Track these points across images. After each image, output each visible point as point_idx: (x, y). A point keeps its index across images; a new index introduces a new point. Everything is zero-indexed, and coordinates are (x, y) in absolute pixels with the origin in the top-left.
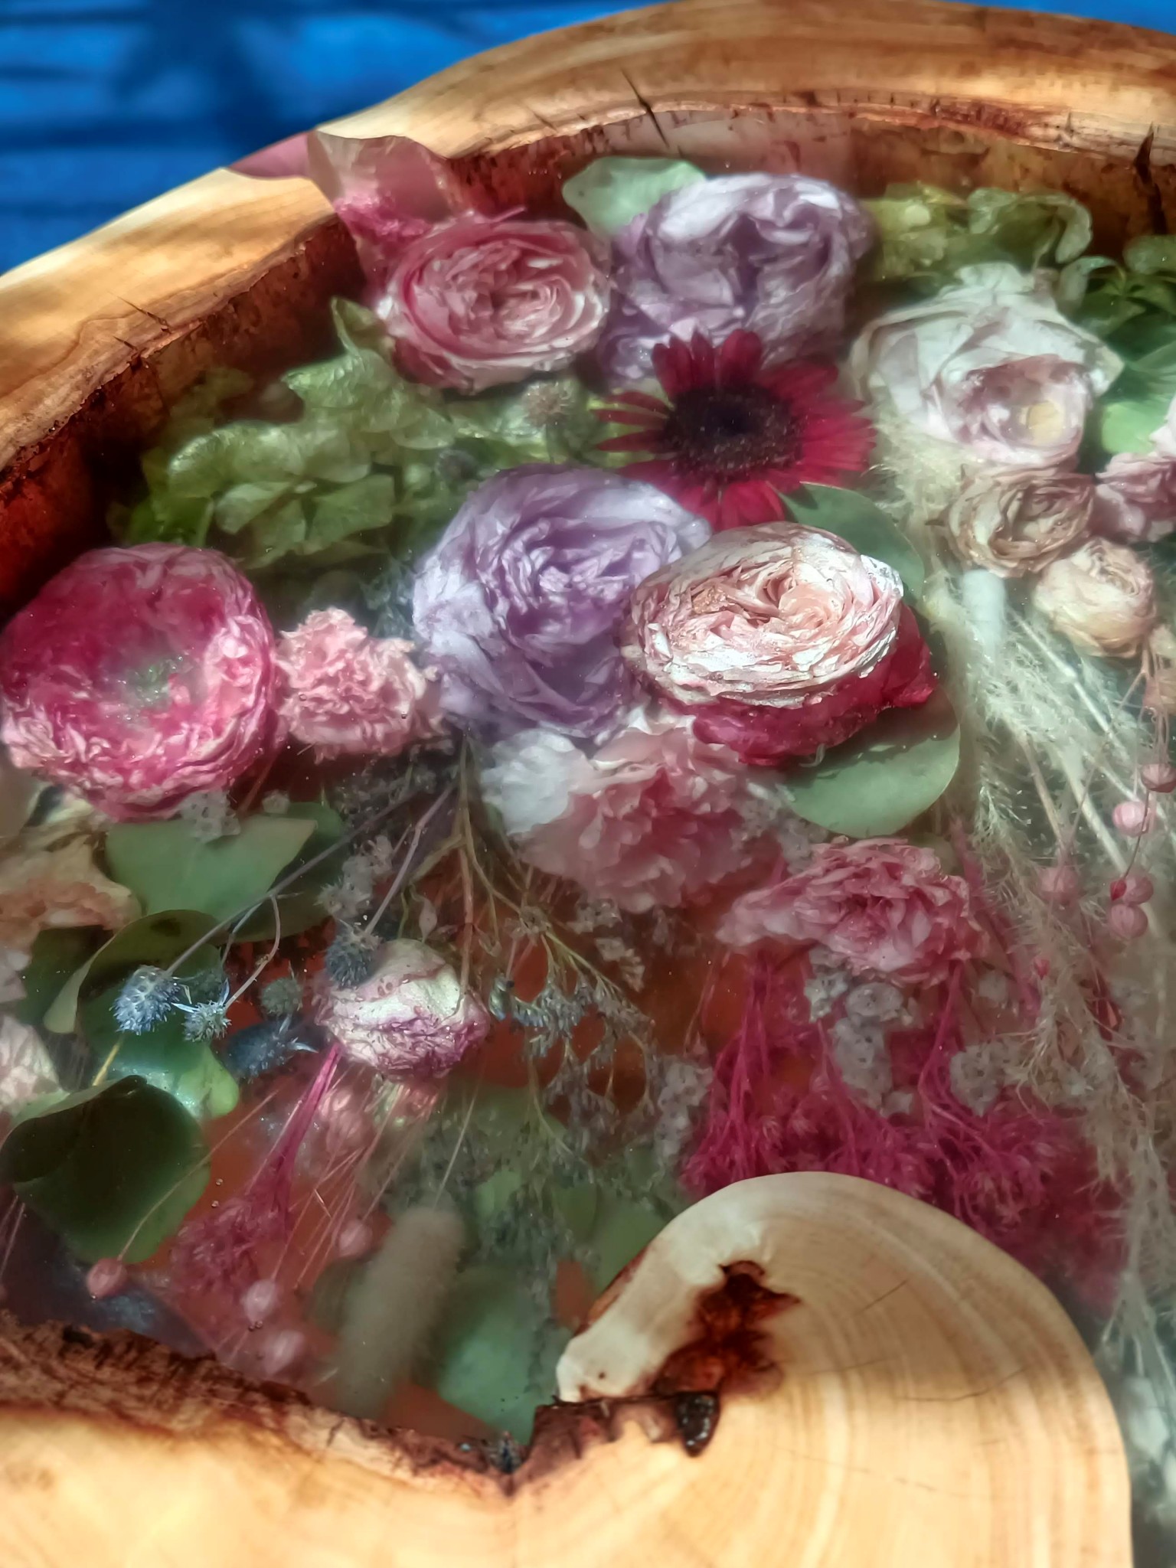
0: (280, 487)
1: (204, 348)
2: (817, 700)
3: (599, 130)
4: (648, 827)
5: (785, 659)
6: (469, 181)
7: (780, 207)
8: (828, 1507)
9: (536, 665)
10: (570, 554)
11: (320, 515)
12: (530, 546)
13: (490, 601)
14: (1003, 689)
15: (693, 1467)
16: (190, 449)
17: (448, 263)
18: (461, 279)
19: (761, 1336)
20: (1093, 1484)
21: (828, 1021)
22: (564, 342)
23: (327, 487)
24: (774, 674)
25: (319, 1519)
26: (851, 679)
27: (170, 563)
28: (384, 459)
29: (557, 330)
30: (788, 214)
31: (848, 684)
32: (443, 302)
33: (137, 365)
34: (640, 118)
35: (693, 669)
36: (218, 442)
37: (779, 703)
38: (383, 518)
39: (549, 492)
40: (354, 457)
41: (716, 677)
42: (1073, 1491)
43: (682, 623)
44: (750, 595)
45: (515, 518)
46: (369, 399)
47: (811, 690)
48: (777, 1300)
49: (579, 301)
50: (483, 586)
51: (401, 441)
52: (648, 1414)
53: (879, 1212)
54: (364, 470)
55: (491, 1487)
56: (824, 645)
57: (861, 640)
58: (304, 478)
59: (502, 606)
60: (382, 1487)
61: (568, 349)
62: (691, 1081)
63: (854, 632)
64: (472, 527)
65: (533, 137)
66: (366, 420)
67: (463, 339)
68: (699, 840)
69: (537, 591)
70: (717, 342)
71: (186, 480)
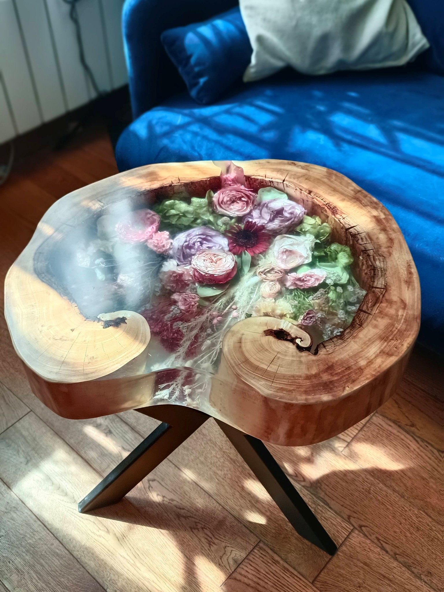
0: (178, 213)
1: (183, 188)
2: (207, 275)
3: (273, 182)
4: (175, 279)
6: (246, 180)
7: (290, 209)
9: (183, 253)
10: (205, 242)
11: (180, 219)
12: (199, 238)
13: (186, 242)
16: (170, 201)
18: (229, 196)
22: (237, 213)
23: (184, 216)
24: (203, 269)
26: (213, 275)
27: (154, 215)
28: (196, 216)
29: (238, 211)
31: (212, 275)
32: (223, 198)
33: (170, 186)
34: (281, 182)
36: (175, 202)
38: (188, 224)
39: (210, 232)
40: (192, 214)
42: (133, 352)
46: (200, 207)
47: (207, 274)
48: (125, 322)
49: (245, 208)
50: (187, 239)
51: (201, 215)
54: (192, 216)
56: (214, 269)
58: (182, 213)
61: (237, 215)
64: (195, 231)
65: (261, 178)
66: (198, 210)
70: (259, 225)
71: (166, 206)
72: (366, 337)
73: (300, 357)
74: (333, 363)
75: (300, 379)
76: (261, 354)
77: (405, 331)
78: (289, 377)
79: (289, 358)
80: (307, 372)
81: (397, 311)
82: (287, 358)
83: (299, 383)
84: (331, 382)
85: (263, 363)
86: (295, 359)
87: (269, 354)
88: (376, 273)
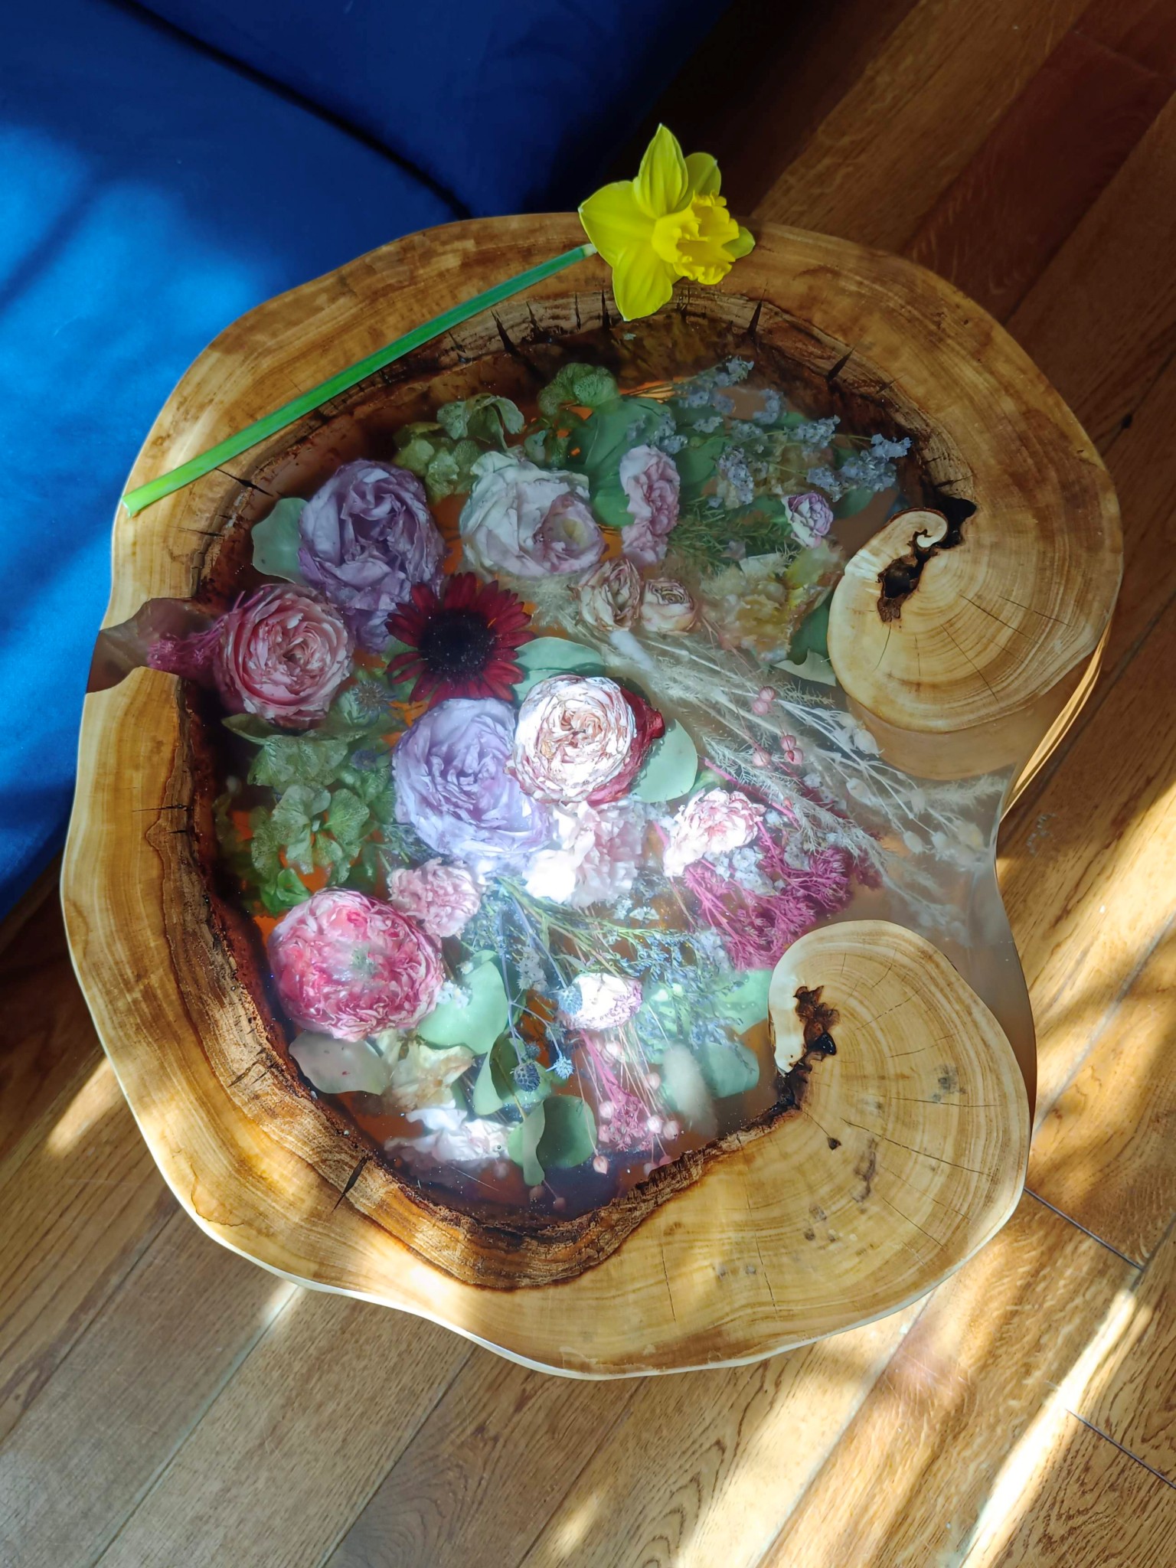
2: (628, 760)
3: (240, 518)
5: (604, 754)
6: (209, 600)
7: (363, 496)
8: (879, 1035)
10: (459, 764)
11: (335, 832)
13: (459, 817)
14: (672, 684)
15: (837, 1057)
17: (254, 659)
18: (270, 663)
19: (823, 1005)
20: (938, 966)
21: (732, 876)
22: (342, 654)
25: (759, 1162)
28: (329, 781)
29: (333, 652)
30: (370, 497)
32: (276, 683)
33: (197, 837)
34: (252, 494)
35: (575, 785)
37: (616, 773)
38: (365, 812)
39: (421, 742)
40: (318, 793)
41: (586, 783)
42: (934, 972)
43: (550, 769)
44: (559, 732)
45: (424, 768)
46: (297, 761)
47: (623, 759)
48: (817, 992)
49: (327, 626)
50: (448, 812)
51: (327, 768)
52: (813, 1054)
53: (821, 939)
54: (327, 794)
55: (793, 1112)
56: (612, 736)
57: (623, 722)
59: (464, 814)
60: (766, 1139)
61: (347, 657)
62: (712, 938)
63: (617, 720)
64: (413, 788)
65: (216, 550)
66: (306, 772)
67: (302, 694)
68: (624, 843)
69: (467, 794)
70: (406, 597)
72: (925, 381)
73: (979, 544)
74: (1005, 471)
75: (1049, 555)
76: (964, 637)
77: (912, 291)
78: (1043, 579)
79: (982, 572)
80: (1032, 535)
81: (843, 291)
82: (981, 577)
83: (1064, 559)
84: (1065, 486)
85: (994, 637)
86: (985, 559)
87: (966, 618)
88: (699, 311)
